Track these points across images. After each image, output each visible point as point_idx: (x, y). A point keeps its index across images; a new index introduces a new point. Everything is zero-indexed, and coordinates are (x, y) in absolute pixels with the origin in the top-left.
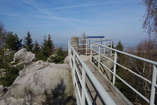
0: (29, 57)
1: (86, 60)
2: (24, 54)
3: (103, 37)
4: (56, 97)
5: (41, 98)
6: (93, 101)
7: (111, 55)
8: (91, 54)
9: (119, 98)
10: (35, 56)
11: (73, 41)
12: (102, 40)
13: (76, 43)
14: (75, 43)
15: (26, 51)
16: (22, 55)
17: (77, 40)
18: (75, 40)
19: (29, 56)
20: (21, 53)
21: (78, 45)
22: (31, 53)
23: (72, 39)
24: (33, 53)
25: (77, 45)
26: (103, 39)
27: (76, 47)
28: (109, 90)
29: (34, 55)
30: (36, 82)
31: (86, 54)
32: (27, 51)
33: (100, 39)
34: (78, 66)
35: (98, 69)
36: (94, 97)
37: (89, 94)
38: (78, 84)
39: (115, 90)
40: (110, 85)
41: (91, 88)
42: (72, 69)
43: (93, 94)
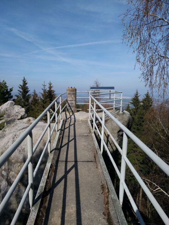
0: (17, 113)
1: (83, 119)
2: (11, 108)
3: (113, 88)
5: (20, 167)
7: (121, 112)
8: (90, 111)
9: (100, 171)
10: (24, 111)
11: (69, 94)
12: (110, 92)
13: (73, 96)
14: (71, 96)
15: (13, 104)
16: (8, 109)
17: (75, 92)
18: (71, 92)
19: (17, 111)
20: (6, 107)
21: (76, 98)
22: (20, 107)
23: (68, 90)
24: (23, 107)
25: (74, 99)
26: (112, 91)
27: (72, 102)
28: (92, 160)
29: (23, 109)
31: (88, 111)
32: (15, 105)
33: (108, 90)
34: (69, 127)
35: (93, 131)
36: (68, 168)
37: (64, 165)
38: (57, 151)
39: (99, 161)
40: (97, 153)
41: (71, 157)
42: (58, 131)
43: (70, 165)
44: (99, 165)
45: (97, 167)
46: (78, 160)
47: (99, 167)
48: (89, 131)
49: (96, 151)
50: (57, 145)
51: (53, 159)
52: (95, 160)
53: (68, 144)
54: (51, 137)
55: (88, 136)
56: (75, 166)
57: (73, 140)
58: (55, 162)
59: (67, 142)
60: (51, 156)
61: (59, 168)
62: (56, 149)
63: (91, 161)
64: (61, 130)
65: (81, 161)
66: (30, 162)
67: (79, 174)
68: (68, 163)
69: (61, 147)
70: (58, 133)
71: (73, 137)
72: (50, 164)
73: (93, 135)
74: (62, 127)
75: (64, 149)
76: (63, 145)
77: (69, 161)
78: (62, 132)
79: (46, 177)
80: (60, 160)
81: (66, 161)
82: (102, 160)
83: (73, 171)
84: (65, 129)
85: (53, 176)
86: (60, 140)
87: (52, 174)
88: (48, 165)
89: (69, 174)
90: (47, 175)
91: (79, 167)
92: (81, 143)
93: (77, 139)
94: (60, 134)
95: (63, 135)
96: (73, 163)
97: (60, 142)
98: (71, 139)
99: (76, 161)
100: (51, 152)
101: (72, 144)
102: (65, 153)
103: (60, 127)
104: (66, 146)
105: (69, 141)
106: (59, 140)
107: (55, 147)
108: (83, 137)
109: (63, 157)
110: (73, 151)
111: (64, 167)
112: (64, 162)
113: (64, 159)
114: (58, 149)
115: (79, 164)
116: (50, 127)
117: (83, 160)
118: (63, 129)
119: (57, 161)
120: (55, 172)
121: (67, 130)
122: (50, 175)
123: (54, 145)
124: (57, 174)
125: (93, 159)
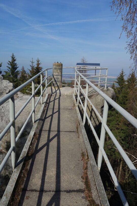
0: (5, 87)
1: (68, 94)
4: (24, 136)
5: (6, 136)
6: (47, 141)
7: (105, 89)
8: (75, 87)
9: (81, 140)
10: (12, 85)
11: (55, 68)
13: (59, 71)
14: (57, 71)
15: (1, 78)
17: (61, 67)
18: (57, 67)
19: (5, 85)
21: (62, 74)
22: (8, 81)
23: (54, 65)
24: (11, 82)
25: (60, 74)
26: (98, 67)
27: (58, 77)
28: (75, 131)
29: (11, 84)
30: (1, 117)
32: (3, 79)
34: (54, 100)
35: (77, 105)
36: (51, 137)
37: (47, 134)
38: (41, 121)
39: (81, 132)
40: (79, 125)
41: (54, 127)
42: (43, 103)
43: (52, 134)
44: (81, 135)
45: (78, 137)
47: (81, 137)
48: (73, 105)
49: (79, 123)
50: (41, 116)
51: (37, 128)
52: (77, 131)
53: (52, 116)
54: (35, 108)
55: (71, 110)
56: (58, 135)
57: (58, 113)
58: (38, 131)
59: (51, 113)
60: (35, 126)
61: (42, 136)
62: (40, 119)
63: (73, 132)
64: (46, 103)
65: (64, 131)
66: (12, 126)
67: (61, 142)
68: (51, 132)
69: (45, 118)
70: (43, 105)
71: (57, 110)
72: (34, 132)
73: (77, 108)
74: (47, 100)
75: (48, 121)
76: (47, 116)
77: (52, 131)
78: (47, 105)
80: (43, 129)
81: (49, 131)
82: (84, 131)
83: (56, 139)
84: (50, 102)
85: (36, 143)
86: (45, 111)
87: (35, 141)
88: (32, 133)
89: (51, 142)
90: (30, 142)
91: (61, 136)
92: (65, 115)
93: (61, 112)
94: (45, 107)
95: (48, 108)
96: (56, 133)
97: (45, 114)
98: (55, 111)
99: (59, 131)
100: (35, 122)
101: (56, 116)
102: (49, 124)
103: (45, 100)
104: (50, 117)
105: (53, 113)
106: (43, 112)
107: (39, 118)
108: (67, 110)
109: (46, 127)
110: (57, 122)
111: (47, 136)
112: (48, 132)
113: (48, 129)
114: (42, 120)
115: (61, 133)
116: (34, 98)
117: (66, 131)
118: (48, 102)
119: (41, 131)
120: (39, 140)
121: (52, 104)
122: (33, 142)
123: (39, 116)
124: (40, 142)
125: (75, 130)
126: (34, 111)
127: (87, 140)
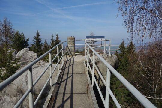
0: (31, 57)
1: (80, 61)
2: (26, 53)
3: (103, 37)
4: (45, 97)
6: (62, 102)
7: (110, 56)
8: (85, 55)
9: (91, 101)
10: (37, 55)
11: (70, 41)
13: (72, 43)
15: (28, 50)
16: (24, 54)
17: (74, 40)
19: (31, 55)
20: (23, 52)
21: (75, 45)
22: (33, 52)
23: (68, 39)
24: (35, 52)
25: (73, 45)
26: (103, 39)
28: (85, 93)
29: (36, 54)
30: (27, 81)
33: (100, 39)
34: (69, 67)
35: (87, 70)
36: (65, 99)
37: (62, 96)
38: (57, 85)
39: (91, 93)
40: (89, 87)
41: (68, 90)
42: (59, 70)
43: (67, 96)
44: (90, 96)
45: (88, 98)
46: (74, 92)
47: (90, 98)
48: (84, 70)
49: (89, 85)
50: (58, 80)
51: (54, 91)
52: (87, 93)
53: (67, 80)
54: (52, 74)
55: (83, 74)
56: (71, 97)
57: (71, 77)
58: (55, 94)
59: (66, 78)
60: (52, 89)
61: (58, 98)
62: (56, 84)
63: (84, 93)
64: (62, 69)
65: (76, 93)
66: (30, 93)
67: (74, 103)
68: (66, 94)
69: (61, 82)
70: (60, 71)
71: (71, 75)
72: (51, 95)
73: (87, 73)
74: (63, 67)
75: (63, 84)
76: (62, 81)
77: (67, 93)
78: (63, 71)
79: (47, 105)
80: (59, 92)
81: (64, 93)
82: (93, 92)
83: (69, 101)
84: (65, 68)
85: (52, 105)
86: (61, 76)
87: (51, 103)
88: (49, 96)
89: (66, 103)
90: (48, 104)
91: (74, 98)
92: (77, 79)
93: (74, 76)
94: (61, 72)
95: (63, 73)
96: (70, 95)
97: (61, 78)
98: (69, 76)
99: (72, 93)
100: (52, 86)
101: (70, 80)
102: (64, 87)
103: (61, 67)
104: (65, 81)
105: (68, 78)
106: (60, 76)
107: (56, 82)
108: (79, 74)
109: (62, 90)
110: (70, 85)
111: (62, 98)
112: (63, 94)
113: (63, 92)
114: (59, 84)
115: (74, 95)
116: (51, 66)
117: (78, 92)
118: (64, 68)
119: (57, 93)
120: (55, 101)
121: (67, 69)
122: (50, 104)
123: (56, 81)
124: (56, 103)
125: (85, 91)
126: (51, 77)
127: (95, 101)
